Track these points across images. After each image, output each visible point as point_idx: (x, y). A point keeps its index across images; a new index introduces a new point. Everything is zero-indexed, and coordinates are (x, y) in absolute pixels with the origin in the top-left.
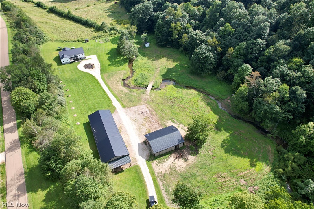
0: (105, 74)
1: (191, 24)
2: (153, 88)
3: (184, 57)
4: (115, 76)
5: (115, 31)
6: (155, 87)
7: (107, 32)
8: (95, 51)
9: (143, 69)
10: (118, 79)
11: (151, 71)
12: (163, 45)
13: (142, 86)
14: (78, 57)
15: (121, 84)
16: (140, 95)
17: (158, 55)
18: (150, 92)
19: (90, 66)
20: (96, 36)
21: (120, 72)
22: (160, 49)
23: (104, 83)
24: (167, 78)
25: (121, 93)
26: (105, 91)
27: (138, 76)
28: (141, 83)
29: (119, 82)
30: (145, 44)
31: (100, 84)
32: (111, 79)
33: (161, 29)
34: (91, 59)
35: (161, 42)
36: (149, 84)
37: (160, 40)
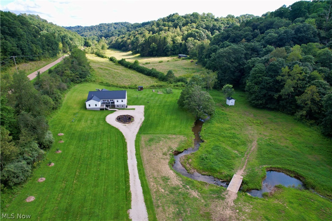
0: (146, 135)
1: (320, 71)
2: (245, 186)
3: (308, 129)
4: (161, 143)
5: (183, 83)
6: (251, 186)
7: (172, 83)
8: (146, 101)
9: (222, 139)
10: (165, 150)
11: (238, 145)
12: (261, 104)
13: (216, 175)
14: (115, 104)
15: (168, 161)
16: (208, 202)
17: (250, 119)
18: (238, 199)
19: (126, 119)
20: (155, 85)
21: (174, 136)
22: (254, 111)
23: (134, 152)
24: (279, 166)
25: (161, 182)
26: (128, 170)
27: (210, 150)
28: (215, 167)
29: (166, 155)
30: (228, 100)
31: (127, 152)
32: (153, 147)
33: (260, 79)
34: (134, 109)
35: (258, 100)
36: (235, 175)
37: (257, 96)
